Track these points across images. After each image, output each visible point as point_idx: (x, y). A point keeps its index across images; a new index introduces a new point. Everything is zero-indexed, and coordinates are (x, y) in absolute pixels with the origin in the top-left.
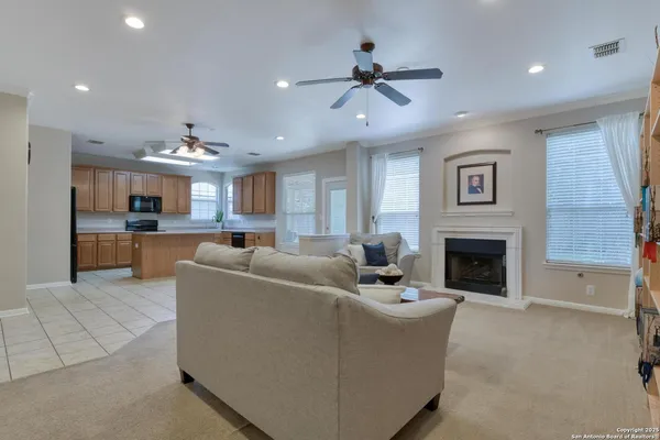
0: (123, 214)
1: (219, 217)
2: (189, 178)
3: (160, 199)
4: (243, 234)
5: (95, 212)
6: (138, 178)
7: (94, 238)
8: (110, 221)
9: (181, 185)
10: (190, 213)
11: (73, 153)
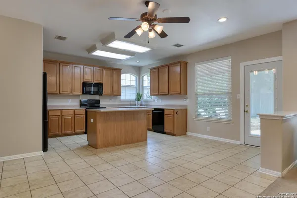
0: (78, 95)
2: (120, 70)
3: (102, 84)
4: (163, 110)
5: (60, 95)
6: (88, 70)
7: (59, 113)
9: (115, 75)
10: (120, 95)
11: (44, 52)
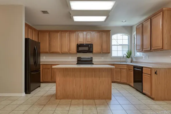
1: (129, 55)
2: (109, 31)
4: (142, 68)
5: (61, 54)
8: (70, 57)
9: (104, 36)
